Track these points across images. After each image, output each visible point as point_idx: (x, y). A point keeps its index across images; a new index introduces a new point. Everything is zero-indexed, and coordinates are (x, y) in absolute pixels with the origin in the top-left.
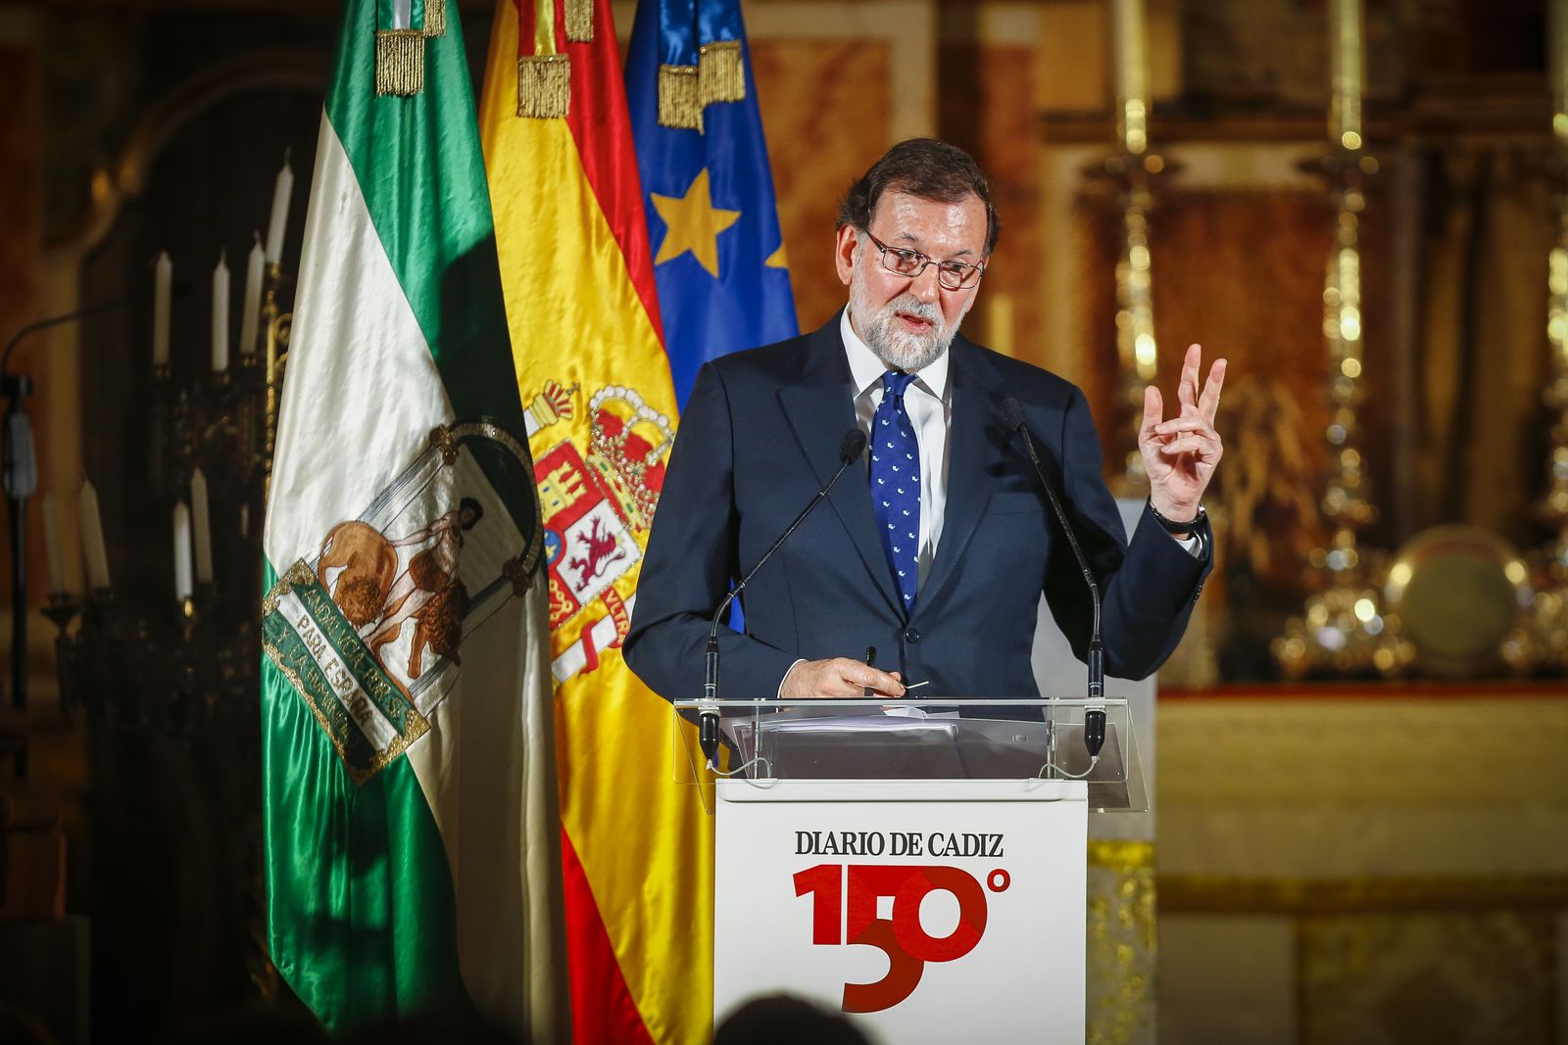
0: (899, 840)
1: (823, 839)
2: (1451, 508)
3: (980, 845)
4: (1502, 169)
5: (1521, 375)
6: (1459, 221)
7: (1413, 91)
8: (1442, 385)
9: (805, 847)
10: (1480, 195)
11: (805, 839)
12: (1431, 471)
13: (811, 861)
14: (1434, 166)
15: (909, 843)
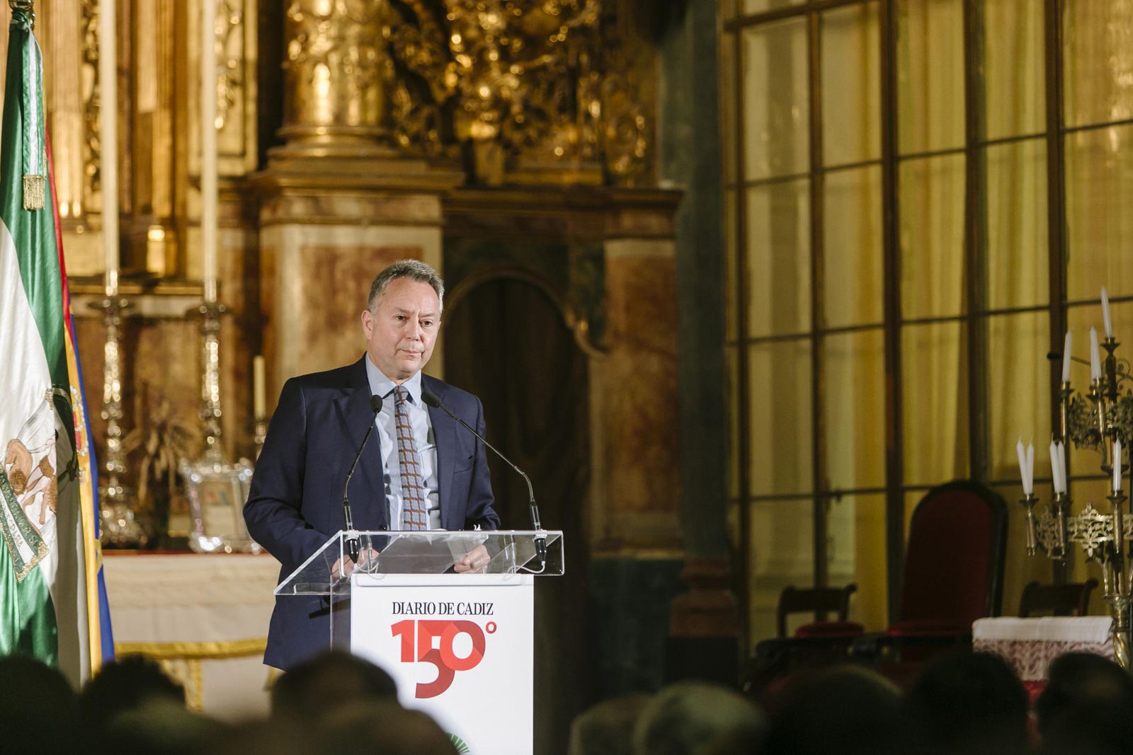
0: (443, 606)
1: (406, 606)
3: (483, 609)
9: (397, 610)
11: (397, 606)
13: (400, 618)
15: (448, 608)
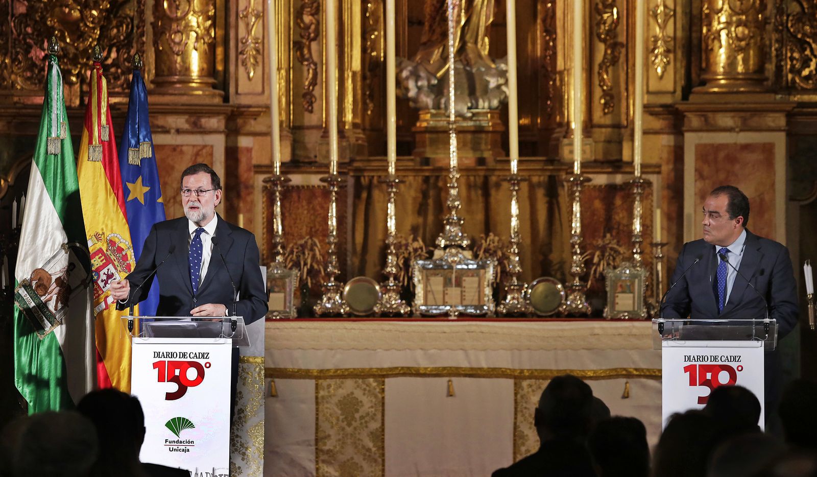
2: (362, 271)
4: (375, 181)
5: (380, 236)
6: (364, 195)
7: (352, 161)
8: (359, 238)
10: (370, 188)
12: (357, 261)
14: (357, 179)
